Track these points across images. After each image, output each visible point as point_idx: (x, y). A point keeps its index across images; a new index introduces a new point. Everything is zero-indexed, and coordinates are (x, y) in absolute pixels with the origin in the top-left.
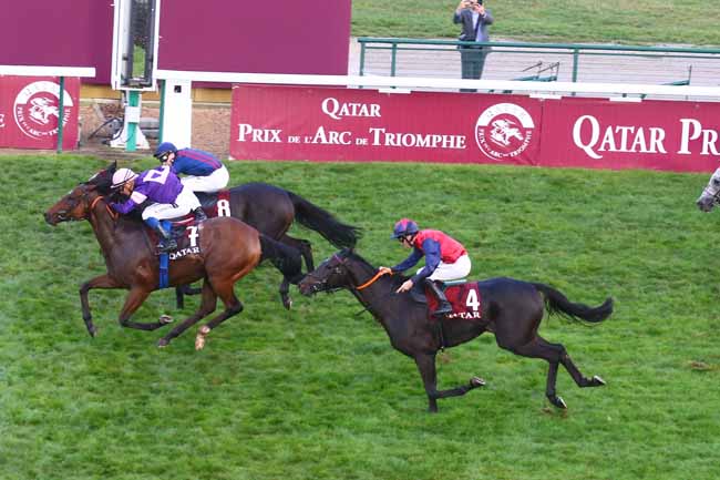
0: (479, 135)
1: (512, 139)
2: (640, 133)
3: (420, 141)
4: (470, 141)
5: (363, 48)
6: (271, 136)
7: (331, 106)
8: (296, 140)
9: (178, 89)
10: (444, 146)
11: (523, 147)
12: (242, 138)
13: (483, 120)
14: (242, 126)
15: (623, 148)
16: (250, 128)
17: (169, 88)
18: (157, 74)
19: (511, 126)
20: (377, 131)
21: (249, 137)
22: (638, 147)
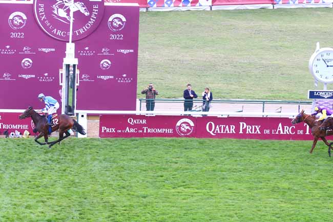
0: (177, 129)
1: (187, 130)
2: (227, 127)
3: (159, 131)
4: (174, 131)
5: (141, 102)
6: (112, 130)
7: (130, 121)
8: (120, 131)
9: (82, 116)
10: (166, 132)
11: (191, 132)
12: (103, 131)
13: (178, 124)
14: (103, 128)
15: (222, 132)
16: (105, 128)
17: (80, 116)
18: (76, 111)
19: (187, 126)
20: (145, 128)
21: (105, 131)
22: (227, 131)
